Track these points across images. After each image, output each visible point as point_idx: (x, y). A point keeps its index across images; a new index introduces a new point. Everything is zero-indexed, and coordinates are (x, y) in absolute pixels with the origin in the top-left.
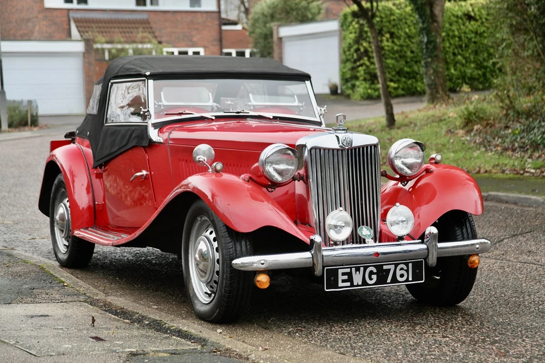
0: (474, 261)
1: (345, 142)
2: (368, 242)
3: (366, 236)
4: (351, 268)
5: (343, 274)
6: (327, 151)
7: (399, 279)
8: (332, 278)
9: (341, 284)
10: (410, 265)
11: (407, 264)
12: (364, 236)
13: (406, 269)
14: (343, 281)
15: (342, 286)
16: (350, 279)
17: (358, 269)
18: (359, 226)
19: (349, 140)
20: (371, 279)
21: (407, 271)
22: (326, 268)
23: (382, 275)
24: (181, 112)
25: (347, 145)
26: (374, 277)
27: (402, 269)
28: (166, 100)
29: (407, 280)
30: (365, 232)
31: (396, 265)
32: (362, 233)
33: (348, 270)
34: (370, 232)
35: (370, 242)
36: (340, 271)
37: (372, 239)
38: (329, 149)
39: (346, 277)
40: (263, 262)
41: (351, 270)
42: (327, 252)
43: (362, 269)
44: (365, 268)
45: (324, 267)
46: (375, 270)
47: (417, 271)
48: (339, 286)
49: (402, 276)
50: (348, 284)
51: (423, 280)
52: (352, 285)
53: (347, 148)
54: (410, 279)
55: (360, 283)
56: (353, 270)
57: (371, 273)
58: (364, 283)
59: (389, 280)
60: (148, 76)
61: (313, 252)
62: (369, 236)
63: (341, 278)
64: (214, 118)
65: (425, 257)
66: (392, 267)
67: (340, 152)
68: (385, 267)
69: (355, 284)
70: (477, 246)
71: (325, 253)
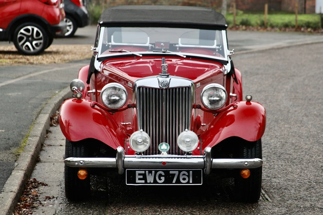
0: (244, 174)
1: (163, 84)
2: (163, 154)
3: (163, 150)
4: (145, 171)
5: (139, 174)
6: (151, 90)
7: (182, 181)
8: (131, 177)
9: (137, 181)
10: (191, 172)
11: (188, 172)
12: (162, 150)
13: (188, 175)
14: (140, 179)
15: (138, 182)
16: (145, 178)
17: (150, 172)
18: (162, 142)
19: (166, 83)
20: (160, 180)
21: (189, 176)
22: (127, 169)
23: (169, 178)
24: (120, 50)
25: (164, 86)
26: (163, 179)
27: (184, 174)
28: (115, 41)
29: (188, 182)
30: (164, 147)
31: (180, 172)
32: (161, 147)
33: (143, 172)
34: (167, 147)
35: (165, 154)
36: (137, 172)
37: (167, 152)
38: (153, 88)
39: (141, 177)
40: (82, 162)
41: (145, 172)
42: (129, 159)
43: (153, 172)
44: (156, 172)
45: (125, 169)
46: (163, 174)
47: (197, 177)
48: (136, 182)
49: (184, 179)
50: (143, 181)
51: (201, 183)
52: (146, 182)
53: (164, 88)
54: (191, 182)
55: (152, 182)
56: (147, 172)
57: (160, 176)
58: (155, 181)
59: (174, 182)
60: (102, 24)
61: (117, 158)
62: (165, 150)
63: (137, 177)
64: (141, 56)
65: (203, 168)
66: (177, 173)
67: (161, 91)
68: (171, 172)
69: (148, 182)
70: (246, 163)
71: (126, 159)
